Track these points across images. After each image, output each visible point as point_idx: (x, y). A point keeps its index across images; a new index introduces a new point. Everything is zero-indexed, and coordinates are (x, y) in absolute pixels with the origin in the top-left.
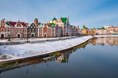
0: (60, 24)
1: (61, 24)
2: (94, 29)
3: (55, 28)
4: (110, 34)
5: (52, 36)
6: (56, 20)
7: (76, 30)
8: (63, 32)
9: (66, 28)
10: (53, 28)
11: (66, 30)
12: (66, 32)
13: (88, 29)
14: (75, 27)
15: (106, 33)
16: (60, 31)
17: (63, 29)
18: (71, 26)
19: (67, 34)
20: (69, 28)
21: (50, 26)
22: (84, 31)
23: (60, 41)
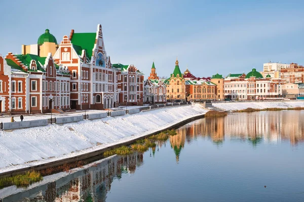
0: (66, 57)
1: (69, 59)
2: (218, 76)
3: (40, 77)
4: (284, 95)
5: (27, 108)
6: (52, 39)
7: (136, 84)
8: (80, 92)
9: (92, 75)
10: (34, 76)
11: (91, 82)
12: (92, 93)
13: (194, 78)
14: (132, 70)
15: (267, 93)
16: (68, 85)
17: (79, 81)
18: (116, 66)
19: (98, 98)
20: (107, 76)
21: (20, 68)
22: (176, 88)
23: (54, 128)
